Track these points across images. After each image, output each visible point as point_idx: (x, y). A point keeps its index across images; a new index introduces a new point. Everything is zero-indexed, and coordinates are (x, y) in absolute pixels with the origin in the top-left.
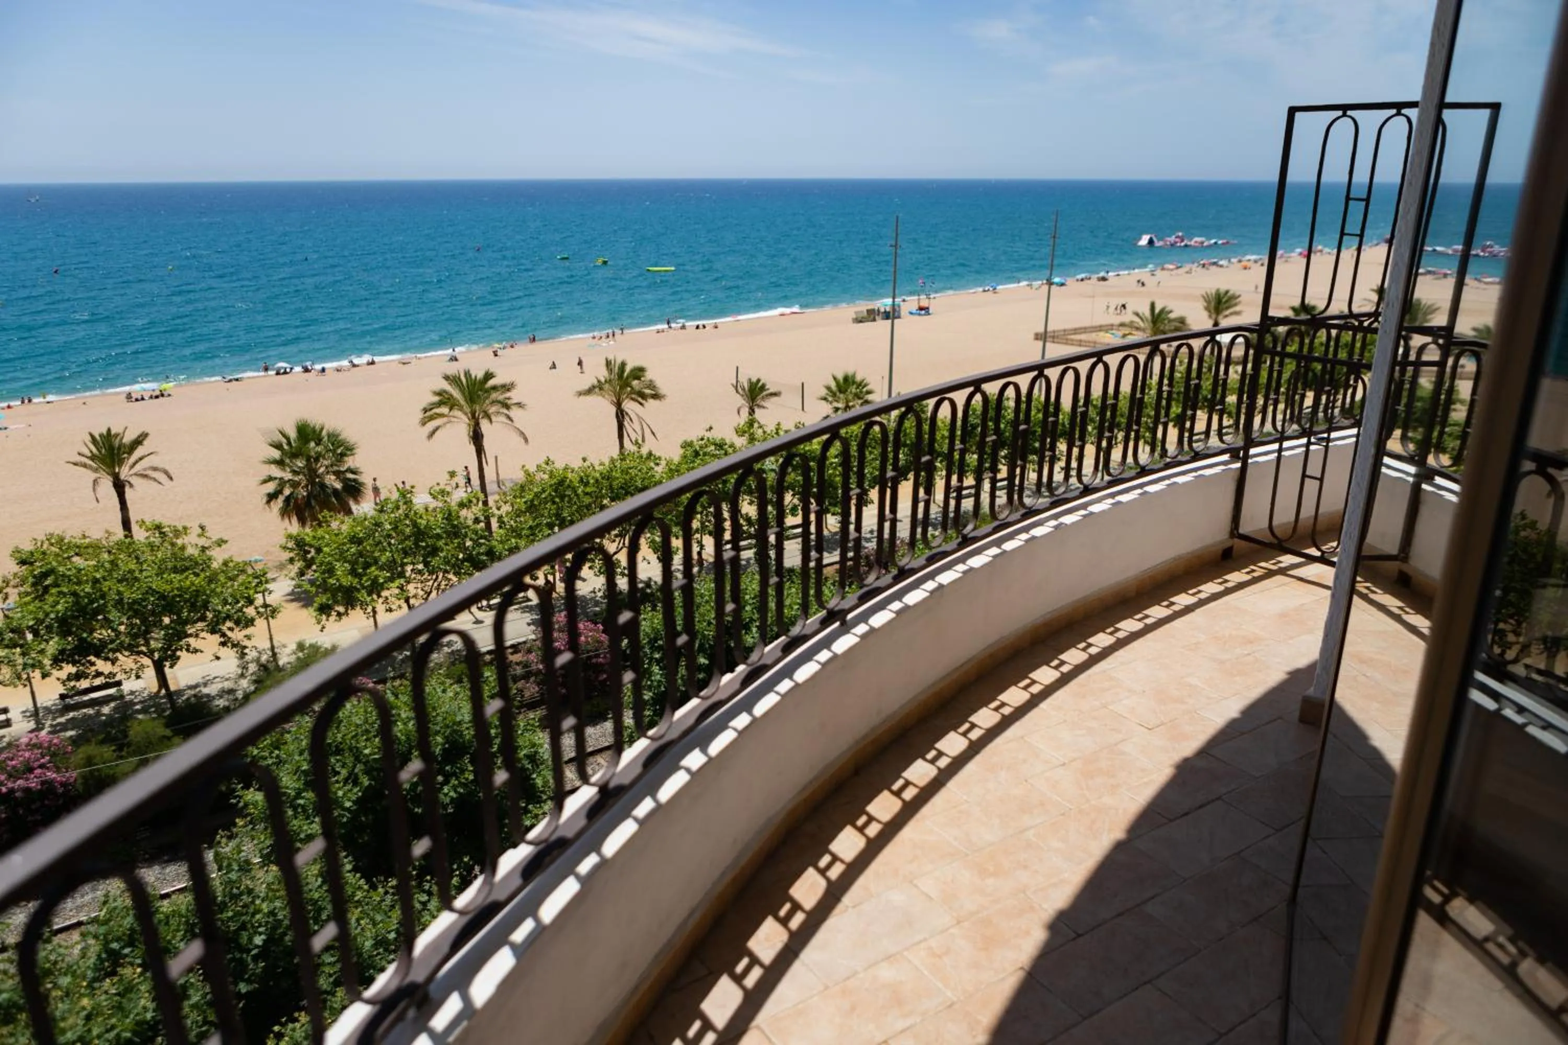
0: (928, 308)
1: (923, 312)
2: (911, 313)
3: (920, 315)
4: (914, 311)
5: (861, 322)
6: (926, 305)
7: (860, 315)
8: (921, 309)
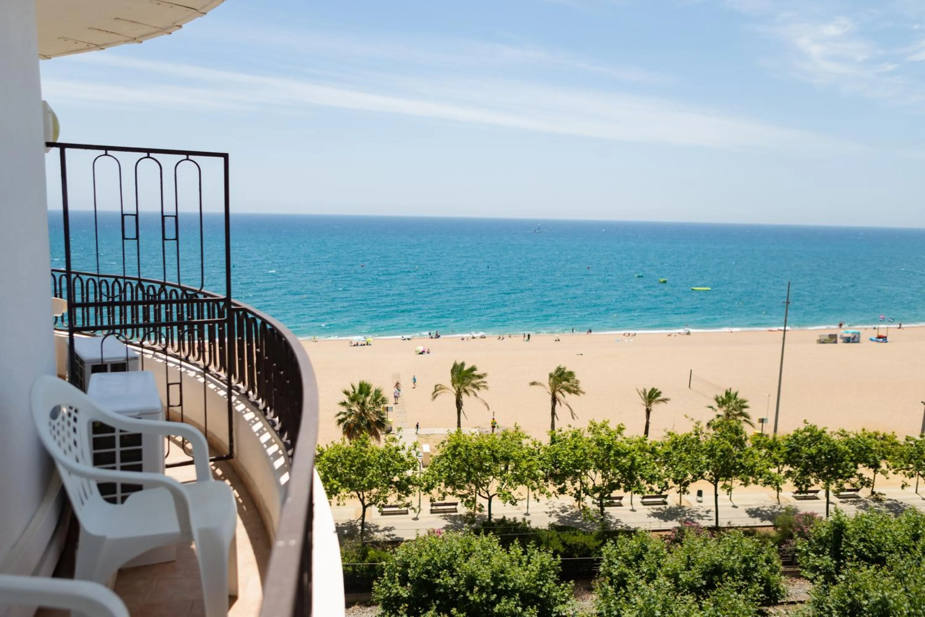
0: (886, 337)
1: (881, 340)
2: (871, 340)
3: (877, 341)
4: (874, 338)
5: (823, 343)
6: (885, 335)
7: (823, 338)
8: (879, 337)
